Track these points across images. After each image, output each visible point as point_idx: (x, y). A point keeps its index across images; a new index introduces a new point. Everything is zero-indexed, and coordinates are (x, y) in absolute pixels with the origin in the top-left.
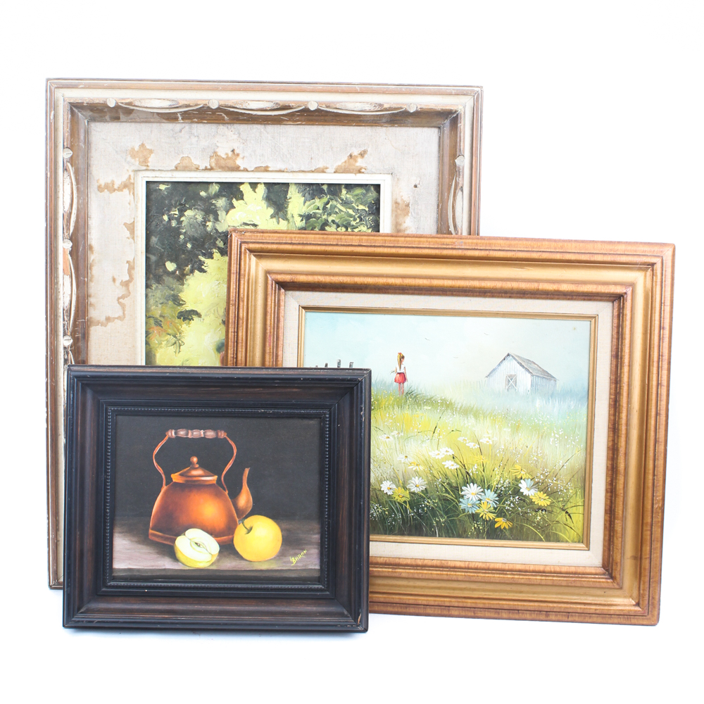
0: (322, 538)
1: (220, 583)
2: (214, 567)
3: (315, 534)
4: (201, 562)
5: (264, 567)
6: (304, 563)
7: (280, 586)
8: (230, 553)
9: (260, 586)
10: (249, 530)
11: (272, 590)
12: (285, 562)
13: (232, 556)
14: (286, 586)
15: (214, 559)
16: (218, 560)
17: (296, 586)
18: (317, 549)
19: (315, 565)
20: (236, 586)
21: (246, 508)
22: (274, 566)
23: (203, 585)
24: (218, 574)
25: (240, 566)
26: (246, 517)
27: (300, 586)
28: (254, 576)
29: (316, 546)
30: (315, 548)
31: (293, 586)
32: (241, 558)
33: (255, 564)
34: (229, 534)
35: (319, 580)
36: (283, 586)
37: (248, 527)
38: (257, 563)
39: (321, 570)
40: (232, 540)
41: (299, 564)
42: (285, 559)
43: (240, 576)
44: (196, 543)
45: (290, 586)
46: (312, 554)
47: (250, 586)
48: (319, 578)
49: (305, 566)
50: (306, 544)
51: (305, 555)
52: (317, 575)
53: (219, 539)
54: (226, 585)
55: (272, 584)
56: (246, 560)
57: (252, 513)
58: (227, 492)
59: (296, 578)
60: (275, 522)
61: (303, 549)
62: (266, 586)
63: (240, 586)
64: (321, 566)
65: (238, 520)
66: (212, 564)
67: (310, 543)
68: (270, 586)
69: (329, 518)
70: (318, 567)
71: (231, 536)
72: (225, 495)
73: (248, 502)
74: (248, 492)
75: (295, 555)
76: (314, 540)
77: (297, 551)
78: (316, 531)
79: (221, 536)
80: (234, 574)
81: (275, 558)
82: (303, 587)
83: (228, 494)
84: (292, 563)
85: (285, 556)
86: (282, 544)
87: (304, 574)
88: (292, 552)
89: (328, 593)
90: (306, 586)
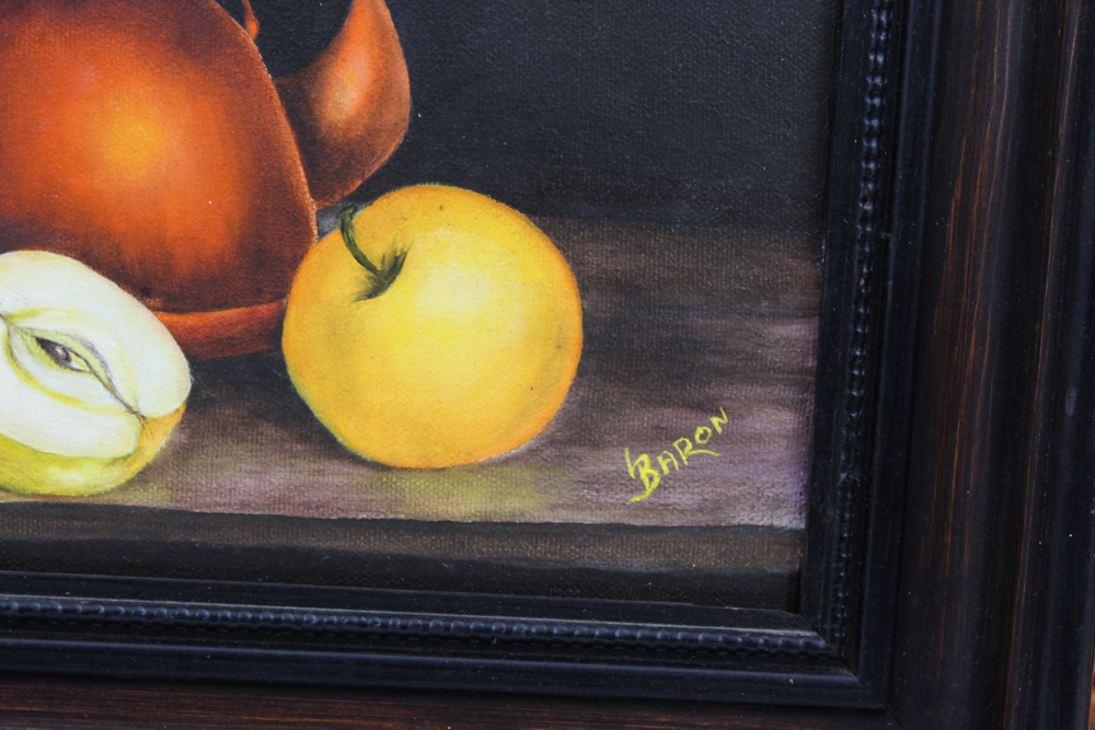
0: (828, 345)
1: (187, 593)
2: (153, 497)
3: (787, 317)
4: (69, 462)
5: (466, 504)
6: (709, 493)
7: (559, 625)
8: (259, 415)
9: (435, 621)
10: (383, 276)
11: (511, 644)
12: (590, 482)
13: (269, 430)
14: (599, 628)
15: (155, 446)
16: (180, 455)
17: (659, 630)
18: (796, 407)
19: (777, 504)
20: (290, 613)
21: (372, 133)
22: (526, 503)
23: (81, 603)
24: (175, 537)
25: (315, 496)
26: (370, 193)
27: (681, 631)
28: (397, 559)
29: (788, 393)
30: (779, 403)
31: (643, 629)
32: (325, 444)
33: (406, 483)
34: (256, 296)
35: (793, 597)
36: (581, 626)
37: (376, 251)
38: (420, 482)
39: (815, 532)
40: (273, 332)
41: (674, 498)
42: (597, 463)
43: (310, 554)
44: (46, 345)
45: (620, 629)
46: (759, 438)
47: (374, 617)
48: (795, 579)
49: (717, 507)
50: (727, 375)
51: (716, 440)
52: (780, 563)
53: (191, 320)
54: (227, 610)
55: (507, 608)
56: (356, 460)
57: (407, 169)
58: (250, 31)
59: (656, 577)
60: (547, 230)
61: (707, 408)
62: (474, 622)
63: (312, 615)
64: (813, 512)
65: (312, 207)
66: (143, 478)
67: (755, 371)
68: (498, 622)
69: (882, 218)
70: (789, 519)
71: (264, 309)
72: (239, 45)
73: (379, 96)
74: (383, 37)
75: (657, 439)
76: (775, 356)
77: (669, 416)
78: (793, 298)
79: (202, 307)
80: (275, 540)
81: (532, 452)
82: (702, 633)
83: (260, 40)
84: (641, 488)
85: (597, 445)
86: (582, 371)
87: (706, 559)
88: (640, 419)
89: (846, 676)
90: (718, 633)
